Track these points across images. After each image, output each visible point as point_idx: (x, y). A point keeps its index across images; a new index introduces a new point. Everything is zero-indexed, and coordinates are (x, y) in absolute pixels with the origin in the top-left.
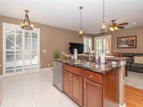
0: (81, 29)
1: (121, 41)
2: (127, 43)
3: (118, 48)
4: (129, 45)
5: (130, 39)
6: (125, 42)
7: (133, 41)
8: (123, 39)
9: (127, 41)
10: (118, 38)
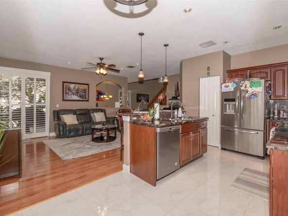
0: (141, 70)
1: (69, 89)
2: (77, 92)
3: (64, 100)
4: (80, 96)
5: (82, 87)
6: (75, 91)
7: (85, 91)
8: (72, 86)
9: (78, 90)
10: (64, 82)
